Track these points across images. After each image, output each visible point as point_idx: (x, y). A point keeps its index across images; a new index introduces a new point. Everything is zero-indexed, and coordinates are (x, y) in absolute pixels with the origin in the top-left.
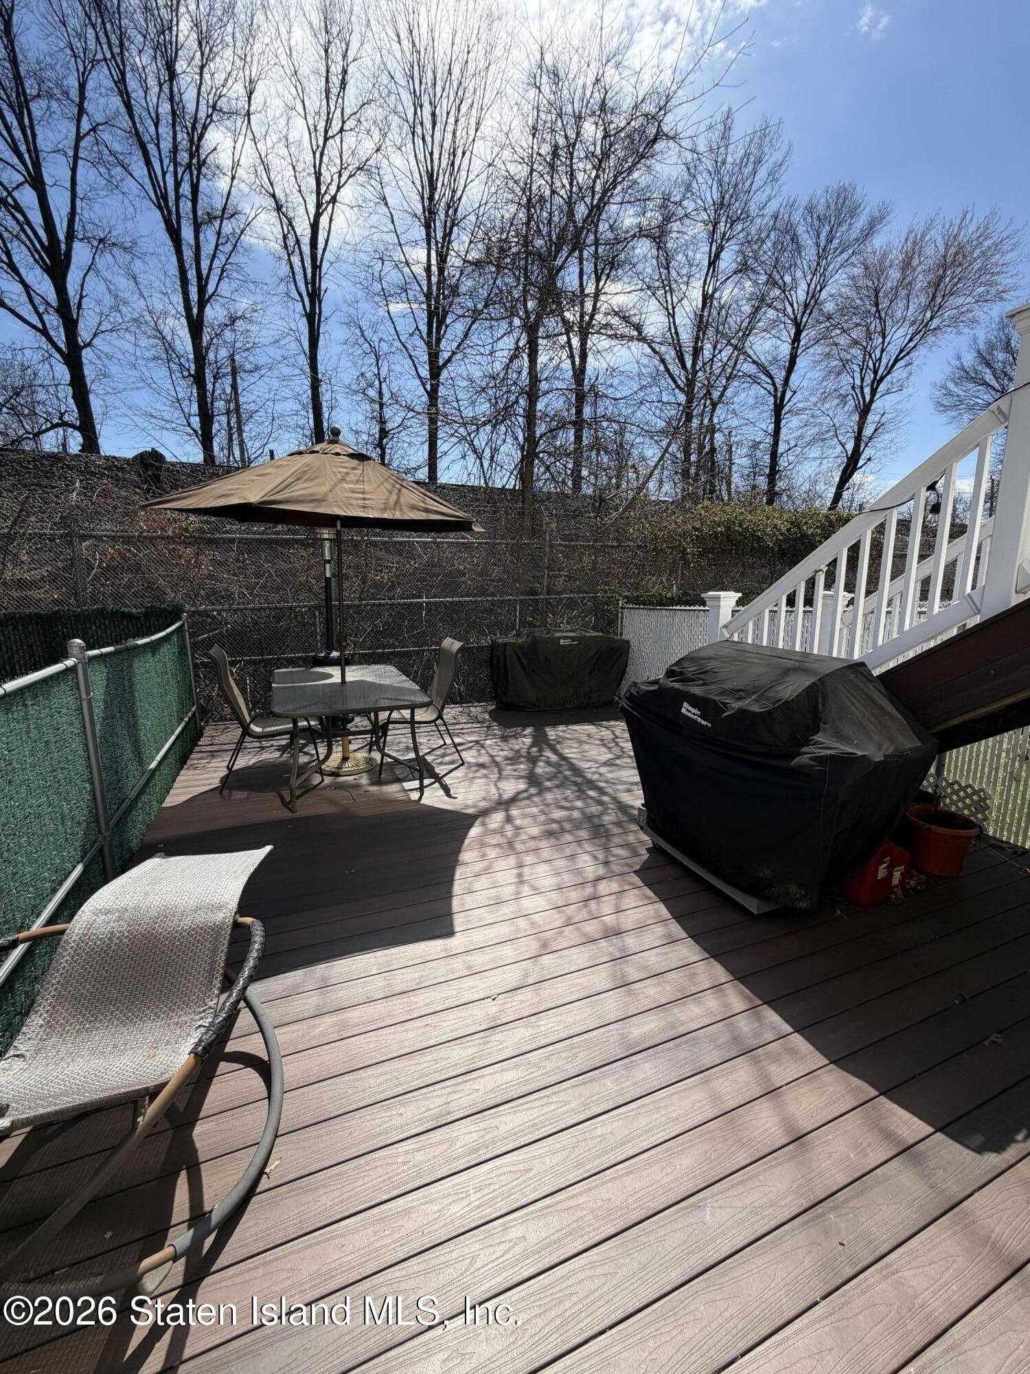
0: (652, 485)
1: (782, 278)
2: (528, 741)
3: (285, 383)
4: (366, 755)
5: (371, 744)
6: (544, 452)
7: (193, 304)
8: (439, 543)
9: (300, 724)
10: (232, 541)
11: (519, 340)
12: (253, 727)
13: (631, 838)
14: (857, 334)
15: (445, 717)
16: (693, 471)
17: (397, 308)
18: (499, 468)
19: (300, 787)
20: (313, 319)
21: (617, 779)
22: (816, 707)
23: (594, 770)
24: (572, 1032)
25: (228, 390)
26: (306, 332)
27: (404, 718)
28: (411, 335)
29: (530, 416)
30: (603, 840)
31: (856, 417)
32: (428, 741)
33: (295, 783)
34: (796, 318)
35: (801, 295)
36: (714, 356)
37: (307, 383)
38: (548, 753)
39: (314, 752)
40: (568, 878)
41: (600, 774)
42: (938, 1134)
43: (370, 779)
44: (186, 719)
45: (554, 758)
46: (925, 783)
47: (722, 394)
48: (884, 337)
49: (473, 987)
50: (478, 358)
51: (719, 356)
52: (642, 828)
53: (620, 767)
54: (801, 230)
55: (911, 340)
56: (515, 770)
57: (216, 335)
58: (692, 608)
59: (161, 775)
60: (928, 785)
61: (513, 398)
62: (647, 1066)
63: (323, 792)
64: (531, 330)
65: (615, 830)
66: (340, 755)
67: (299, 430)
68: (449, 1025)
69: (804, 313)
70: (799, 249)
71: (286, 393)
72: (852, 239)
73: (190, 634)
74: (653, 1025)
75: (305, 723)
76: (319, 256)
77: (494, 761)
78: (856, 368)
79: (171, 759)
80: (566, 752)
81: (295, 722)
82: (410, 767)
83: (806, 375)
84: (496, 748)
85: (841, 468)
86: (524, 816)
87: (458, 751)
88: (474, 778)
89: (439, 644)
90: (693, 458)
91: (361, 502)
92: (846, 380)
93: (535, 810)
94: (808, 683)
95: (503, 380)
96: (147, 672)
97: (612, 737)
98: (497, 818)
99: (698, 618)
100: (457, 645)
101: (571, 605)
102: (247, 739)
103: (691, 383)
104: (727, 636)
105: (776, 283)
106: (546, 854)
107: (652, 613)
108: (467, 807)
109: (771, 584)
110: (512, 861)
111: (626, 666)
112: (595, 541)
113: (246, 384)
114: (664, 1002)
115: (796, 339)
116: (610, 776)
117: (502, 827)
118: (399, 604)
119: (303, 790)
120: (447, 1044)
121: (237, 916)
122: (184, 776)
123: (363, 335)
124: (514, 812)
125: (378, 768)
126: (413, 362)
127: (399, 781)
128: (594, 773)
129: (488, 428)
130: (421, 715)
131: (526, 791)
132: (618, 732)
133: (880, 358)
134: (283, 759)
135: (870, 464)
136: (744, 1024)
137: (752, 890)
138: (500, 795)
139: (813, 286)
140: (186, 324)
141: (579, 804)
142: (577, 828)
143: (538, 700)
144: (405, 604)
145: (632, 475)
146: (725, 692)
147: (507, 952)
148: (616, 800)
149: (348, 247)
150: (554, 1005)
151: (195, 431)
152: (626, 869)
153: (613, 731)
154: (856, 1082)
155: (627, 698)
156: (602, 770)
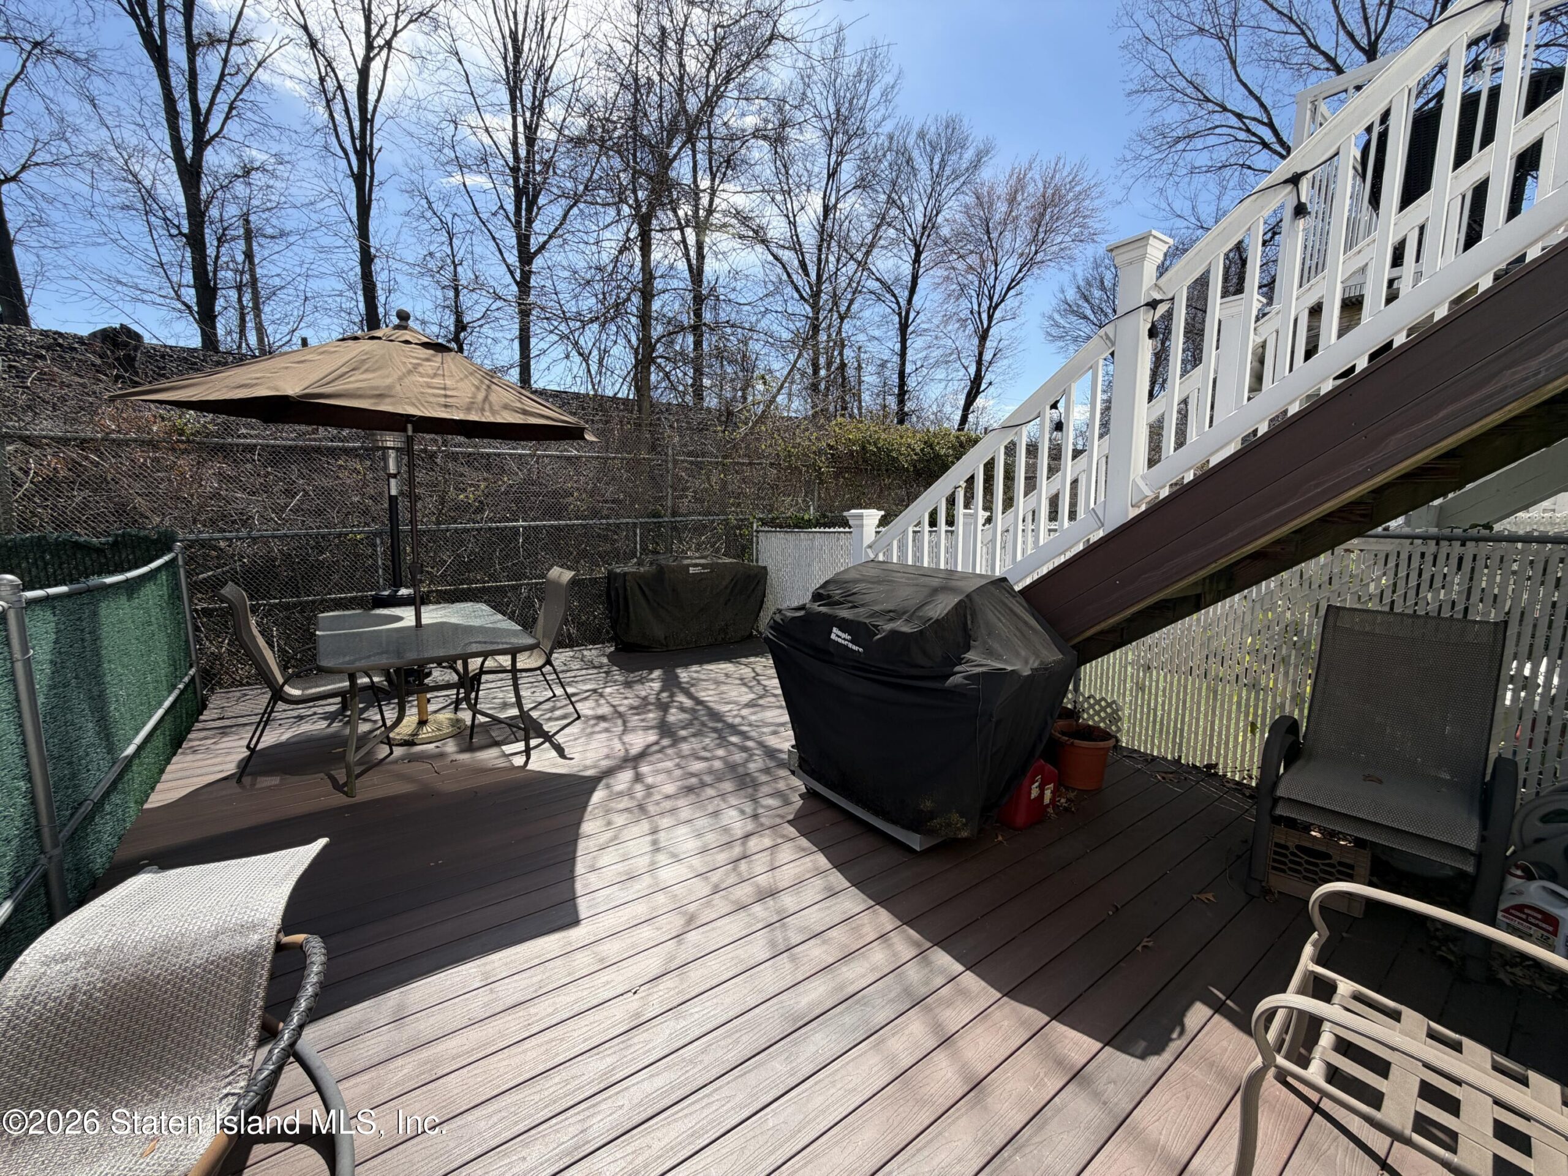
0: (781, 399)
1: (900, 198)
2: (657, 685)
3: (323, 255)
4: (451, 716)
5: (457, 702)
6: (662, 357)
7: (185, 144)
8: (539, 457)
9: (359, 681)
10: (251, 448)
11: (629, 230)
12: (287, 689)
13: (781, 785)
14: (973, 260)
15: (555, 663)
16: (823, 386)
17: (476, 180)
18: (609, 373)
19: (360, 763)
20: (362, 181)
21: (761, 721)
22: (965, 624)
23: (735, 713)
24: (732, 1014)
25: (240, 258)
26: (353, 196)
27: (501, 666)
28: (494, 214)
29: (645, 317)
30: (750, 790)
31: (976, 341)
32: (532, 694)
33: (353, 757)
34: (915, 240)
35: (919, 217)
36: (838, 270)
37: (356, 257)
38: (681, 698)
39: (379, 717)
40: (711, 838)
41: (743, 718)
42: (1107, 1048)
43: (458, 745)
44: (181, 686)
45: (688, 703)
46: (1065, 700)
47: (849, 307)
48: (996, 265)
49: (608, 983)
50: (581, 246)
51: (844, 269)
52: (793, 773)
53: (763, 707)
54: (915, 154)
55: (1020, 271)
56: (643, 720)
57: (222, 187)
58: (832, 530)
59: (141, 764)
60: (1068, 703)
61: (623, 295)
62: (818, 1037)
63: (395, 767)
64: (644, 221)
65: (764, 778)
66: (415, 719)
67: (343, 314)
68: (580, 1034)
69: (923, 234)
70: (914, 171)
71: (327, 268)
72: (962, 169)
73: (187, 572)
74: (821, 989)
75: (366, 680)
76: (370, 108)
77: (616, 712)
78: (974, 294)
79: (159, 741)
80: (702, 695)
81: (352, 677)
82: (509, 725)
83: (928, 297)
84: (618, 696)
85: (966, 391)
86: (657, 772)
87: (572, 703)
88: (593, 733)
89: (543, 576)
90: (823, 373)
91: (442, 400)
92: (964, 303)
93: (669, 764)
94: (956, 600)
95: (611, 274)
96: (121, 622)
97: (753, 674)
98: (625, 777)
99: (838, 539)
100: (567, 575)
101: (699, 529)
102: (281, 706)
103: (816, 295)
104: (872, 556)
105: (894, 202)
106: (685, 814)
107: (789, 536)
108: (586, 768)
109: (907, 506)
110: (645, 826)
111: (764, 596)
112: (725, 457)
113: (266, 253)
114: (831, 961)
115: (917, 261)
116: (753, 718)
117: (630, 789)
118: (490, 529)
119: (363, 768)
120: (579, 1058)
121: (281, 935)
122: (179, 763)
123: (430, 207)
124: (644, 769)
125: (468, 732)
126: (497, 245)
127: (497, 744)
128: (735, 716)
129: (595, 327)
130: (524, 661)
131: (657, 743)
132: (759, 669)
133: (994, 286)
134: (331, 730)
135: (991, 388)
136: (913, 973)
137: (913, 826)
138: (627, 750)
139: (929, 209)
140: (174, 169)
141: (721, 752)
142: (720, 780)
143: (666, 638)
144: (498, 528)
145: (760, 387)
146: (874, 614)
147: (646, 934)
148: (761, 744)
149: (409, 103)
150: (708, 986)
151: (189, 307)
152: (778, 821)
153: (753, 669)
154: (1029, 1011)
155: (771, 628)
156: (744, 712)
